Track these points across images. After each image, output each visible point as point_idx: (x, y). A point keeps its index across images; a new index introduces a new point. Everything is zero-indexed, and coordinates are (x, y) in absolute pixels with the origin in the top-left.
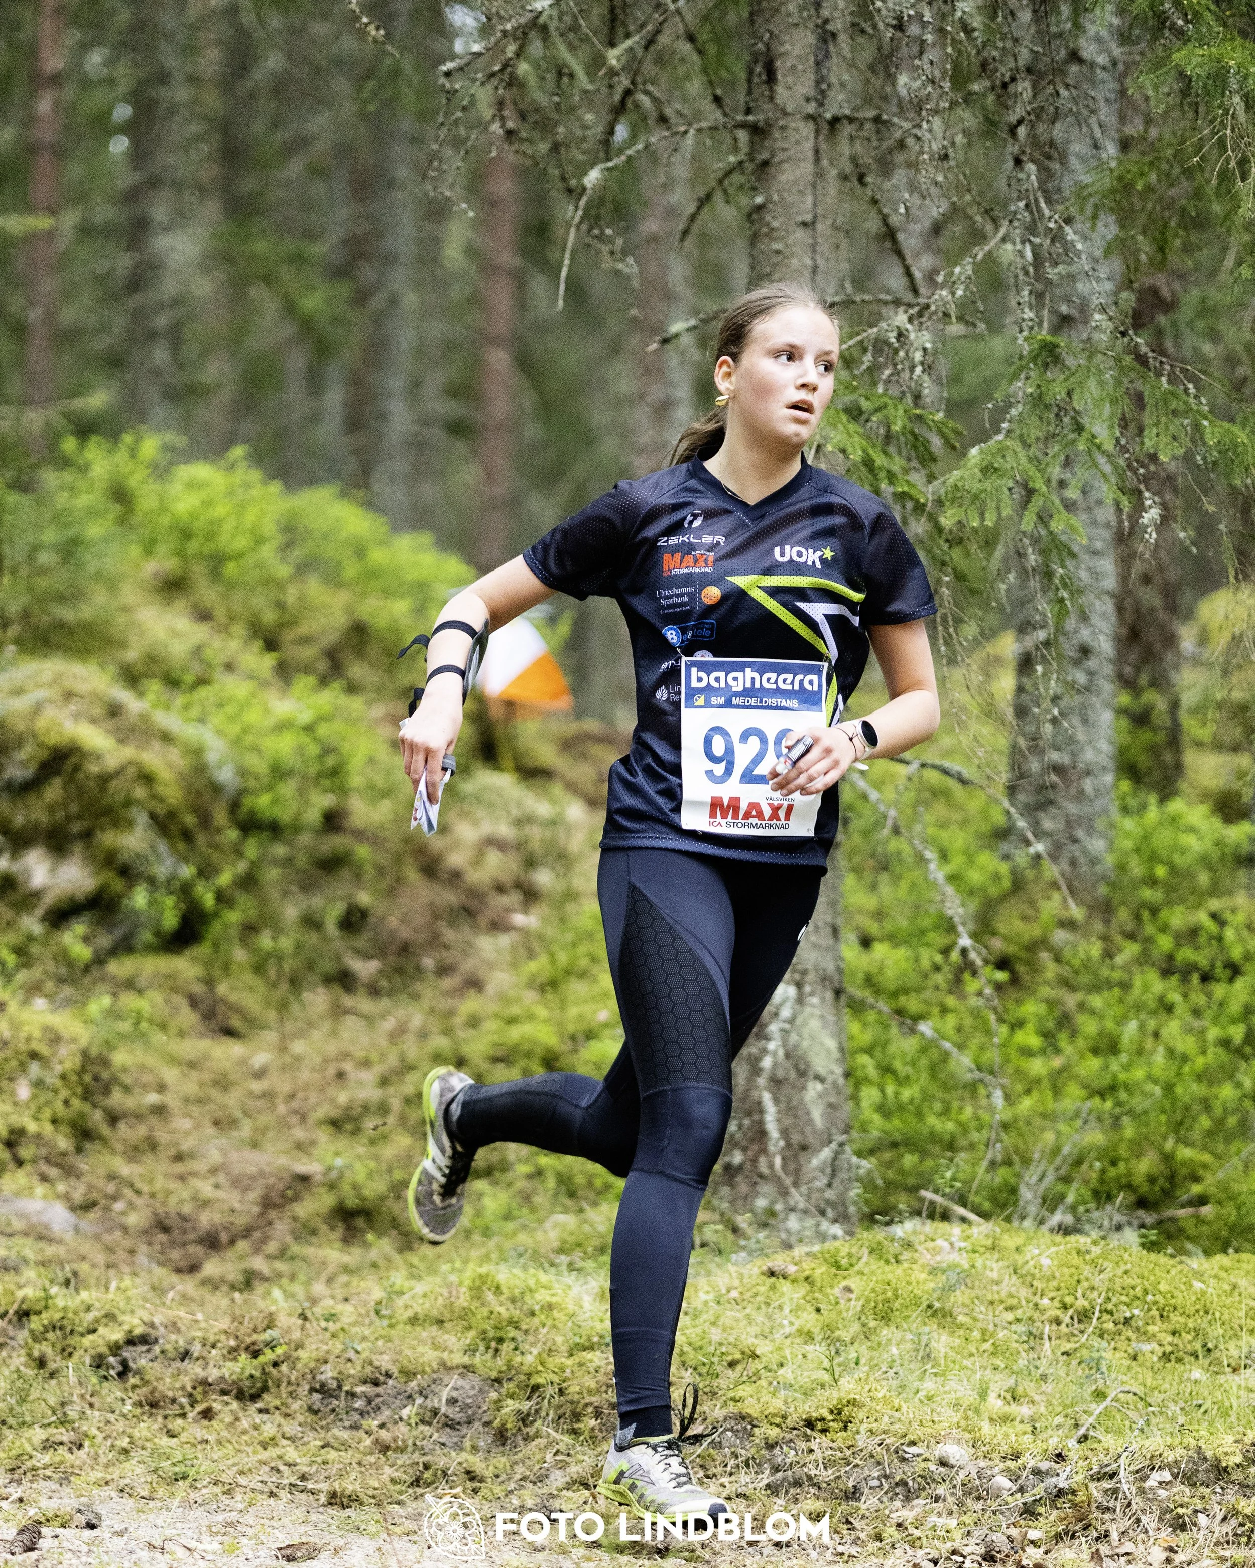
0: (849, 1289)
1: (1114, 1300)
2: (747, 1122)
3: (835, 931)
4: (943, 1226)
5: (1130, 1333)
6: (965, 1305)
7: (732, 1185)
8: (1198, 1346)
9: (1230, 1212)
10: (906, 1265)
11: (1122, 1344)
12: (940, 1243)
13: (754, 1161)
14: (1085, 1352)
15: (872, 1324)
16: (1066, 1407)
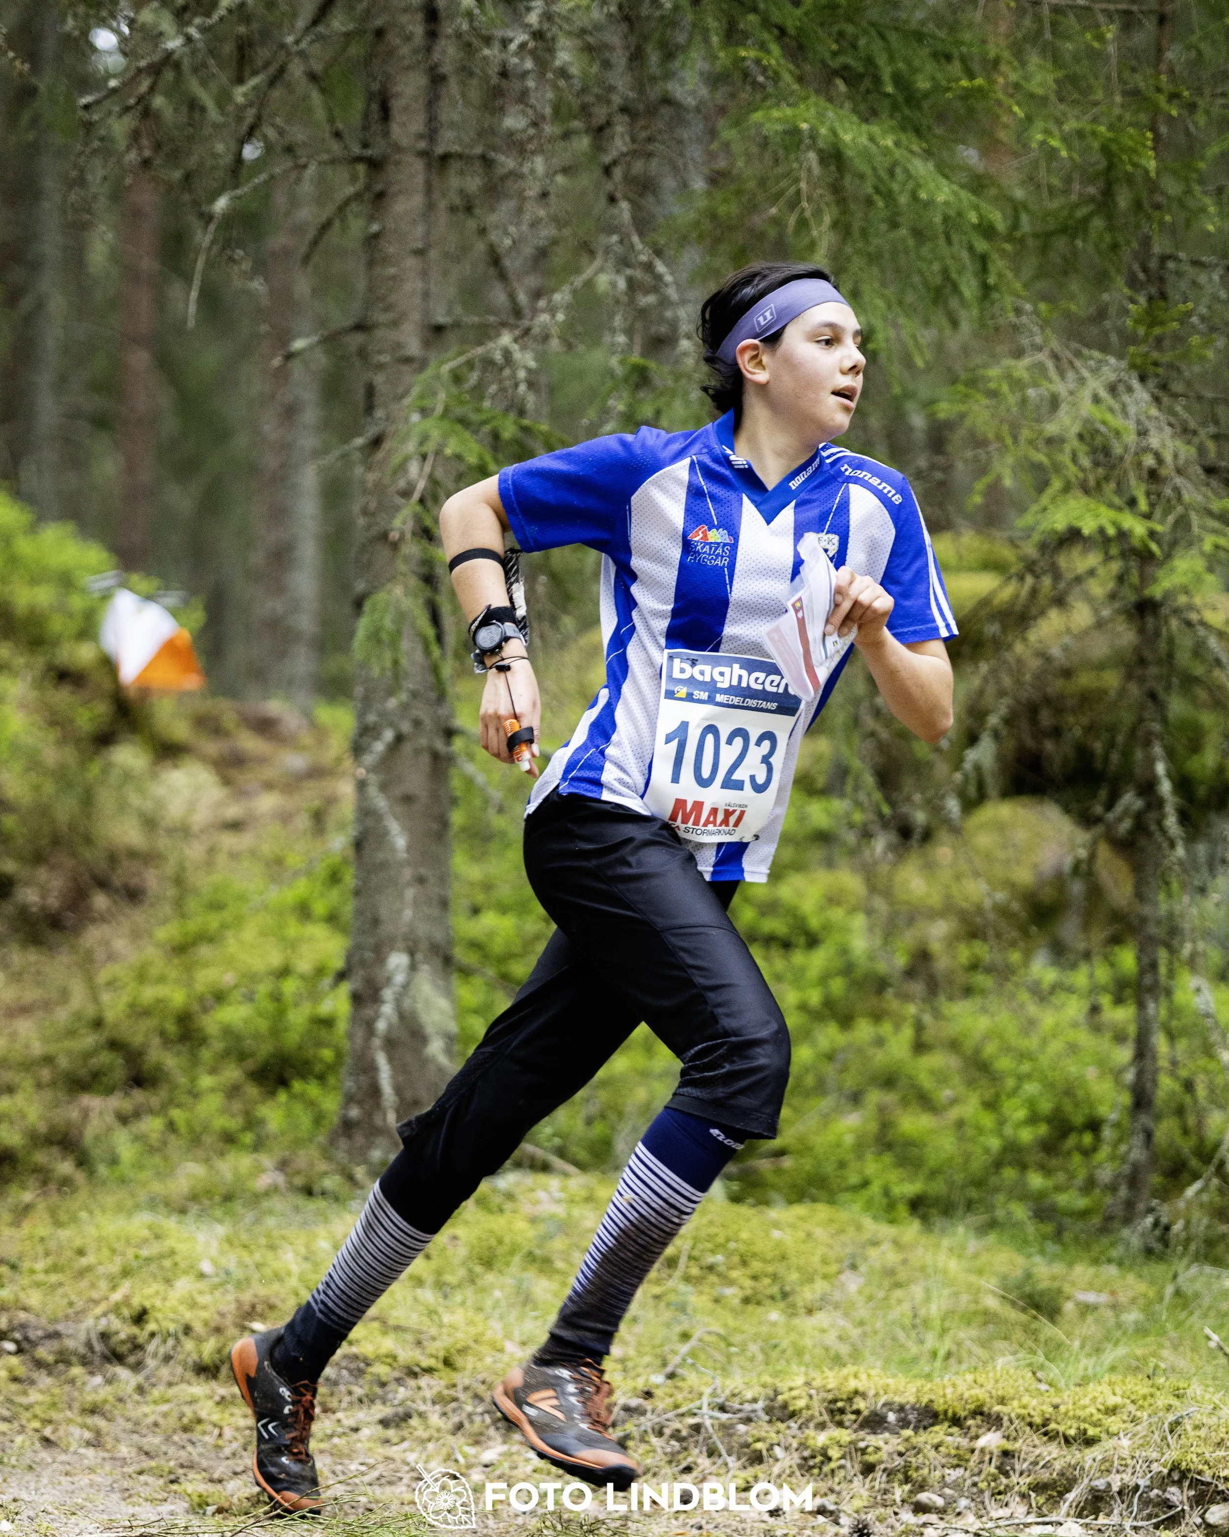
0: (455, 1238)
1: (700, 1246)
2: (363, 1078)
3: (444, 904)
4: (542, 1178)
5: (713, 1278)
6: (562, 1252)
7: (350, 1137)
8: (775, 1290)
9: (808, 1164)
10: (508, 1215)
11: (706, 1289)
12: (541, 1195)
13: (369, 1115)
14: (672, 1298)
15: (478, 1269)
16: (654, 1347)
